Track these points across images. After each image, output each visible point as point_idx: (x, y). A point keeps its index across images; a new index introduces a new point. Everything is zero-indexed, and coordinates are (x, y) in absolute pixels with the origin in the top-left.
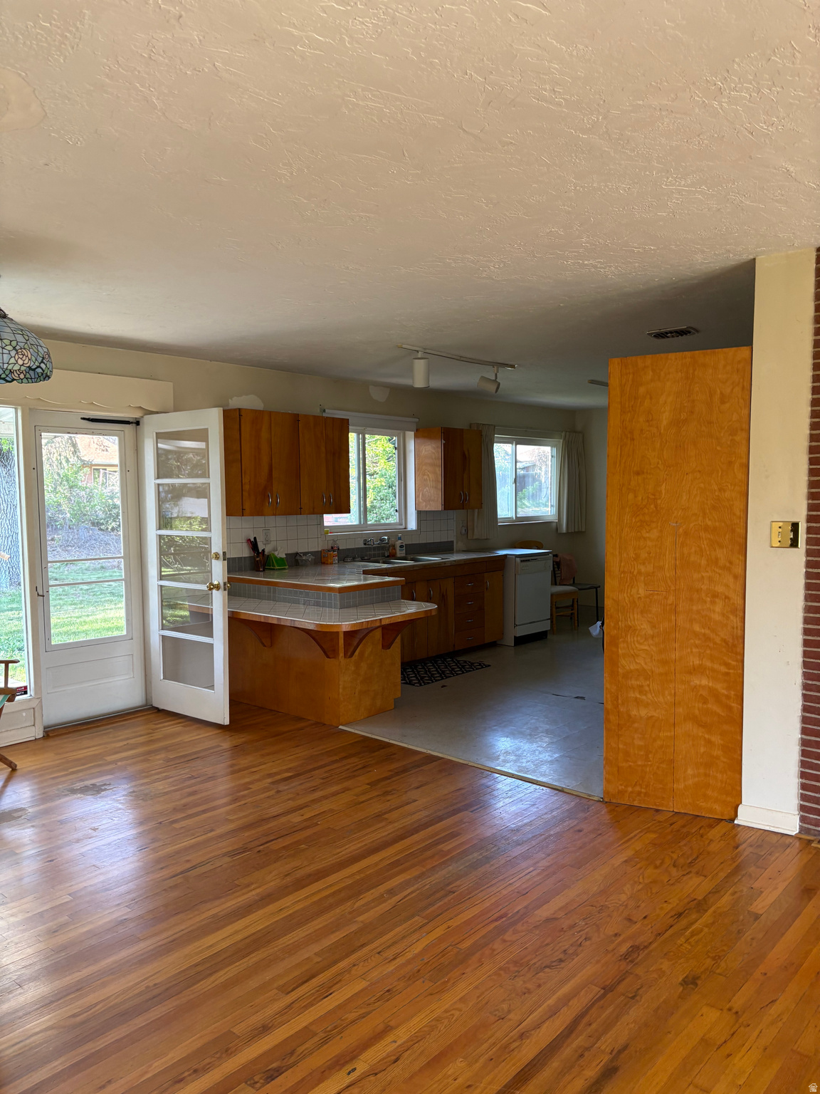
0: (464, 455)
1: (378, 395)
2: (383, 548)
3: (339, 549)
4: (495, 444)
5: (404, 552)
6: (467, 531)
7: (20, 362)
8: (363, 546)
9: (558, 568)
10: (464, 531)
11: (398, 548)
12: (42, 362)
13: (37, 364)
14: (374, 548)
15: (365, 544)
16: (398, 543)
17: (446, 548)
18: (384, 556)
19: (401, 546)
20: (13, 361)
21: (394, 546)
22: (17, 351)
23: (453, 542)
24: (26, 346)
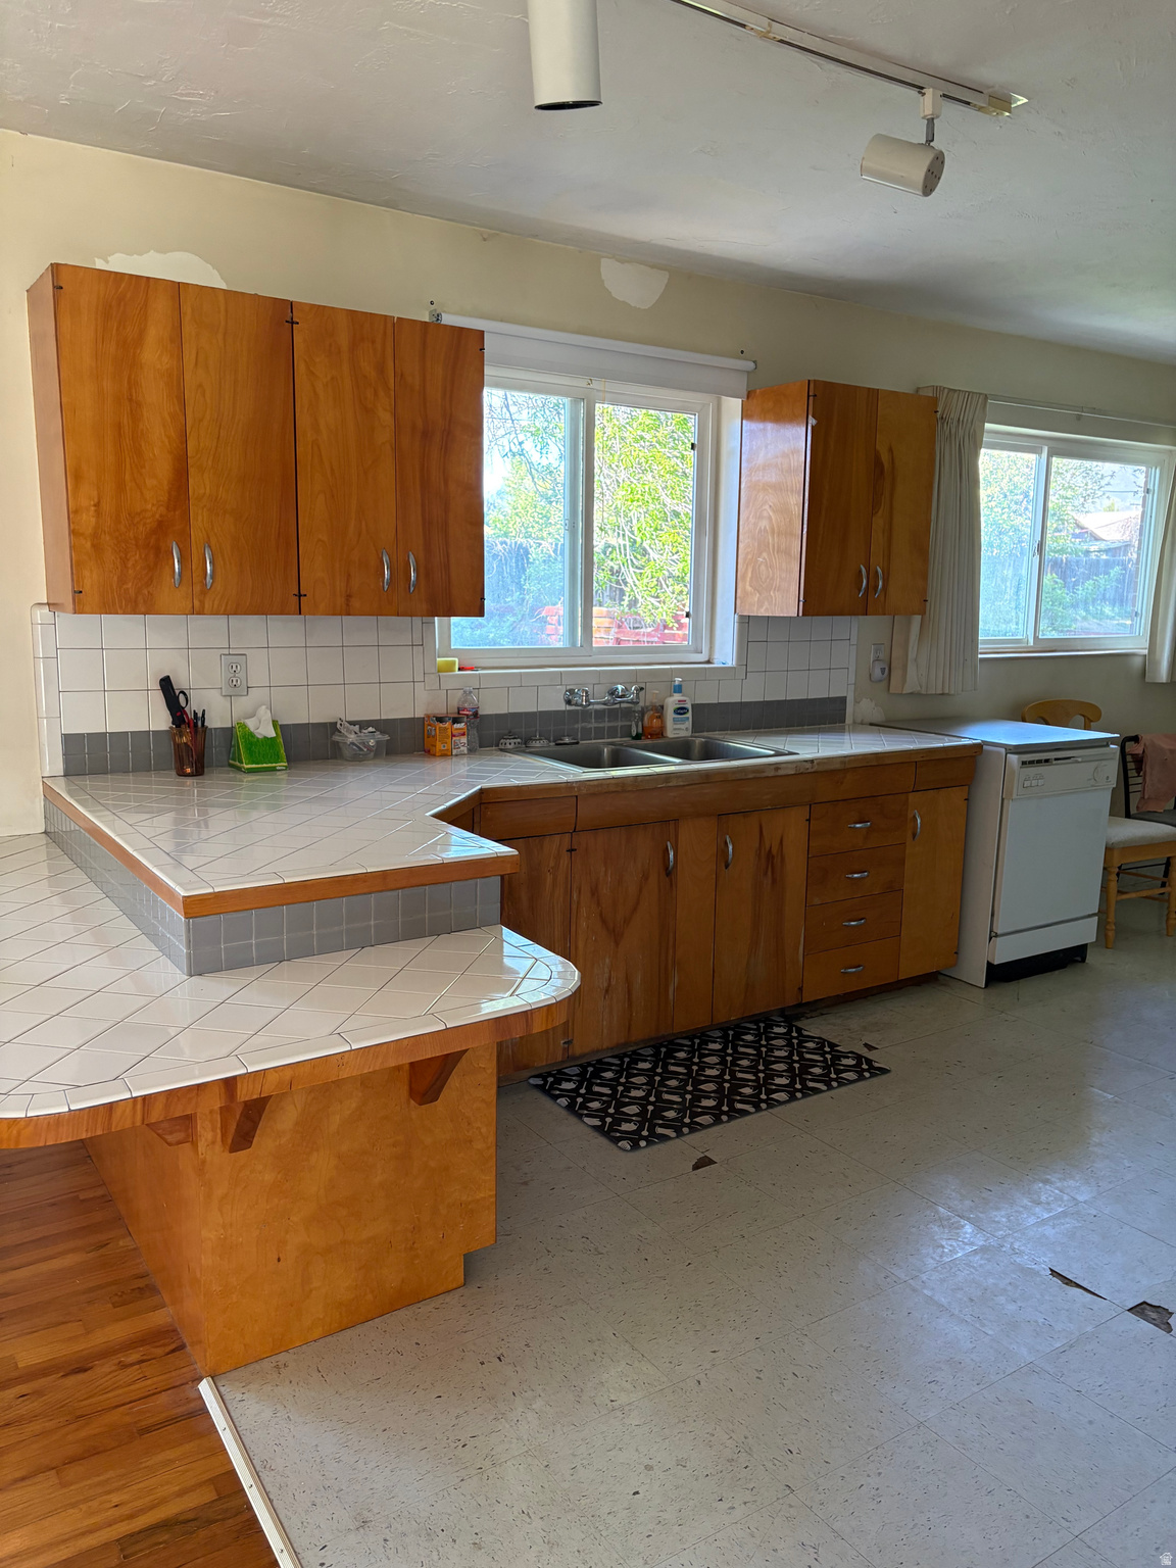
0: (878, 463)
1: (632, 288)
2: (627, 713)
3: (476, 715)
4: (983, 451)
5: (689, 724)
6: (888, 671)
8: (563, 707)
9: (1139, 769)
10: (877, 673)
11: (670, 715)
14: (599, 714)
15: (569, 702)
16: (672, 702)
17: (824, 715)
18: (630, 735)
19: (681, 711)
21: (660, 710)
23: (843, 700)
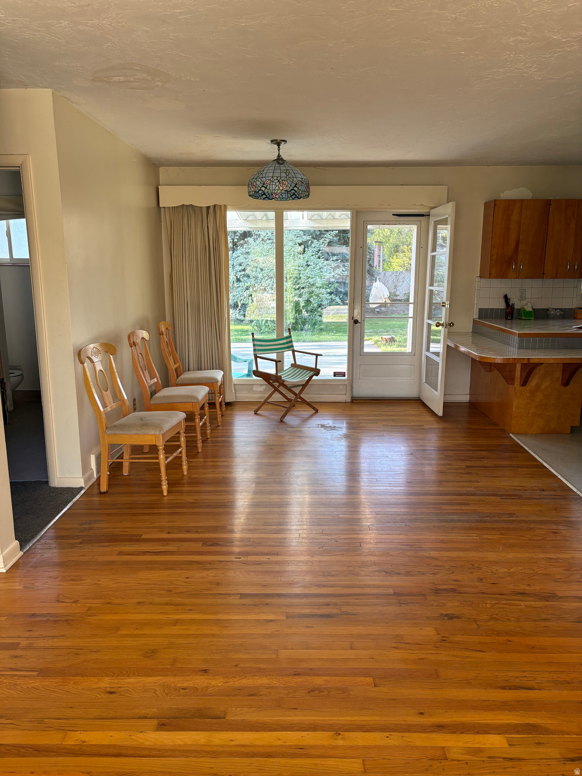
7: (281, 188)
12: (295, 186)
13: (291, 188)
20: (277, 188)
22: (280, 182)
24: (286, 179)
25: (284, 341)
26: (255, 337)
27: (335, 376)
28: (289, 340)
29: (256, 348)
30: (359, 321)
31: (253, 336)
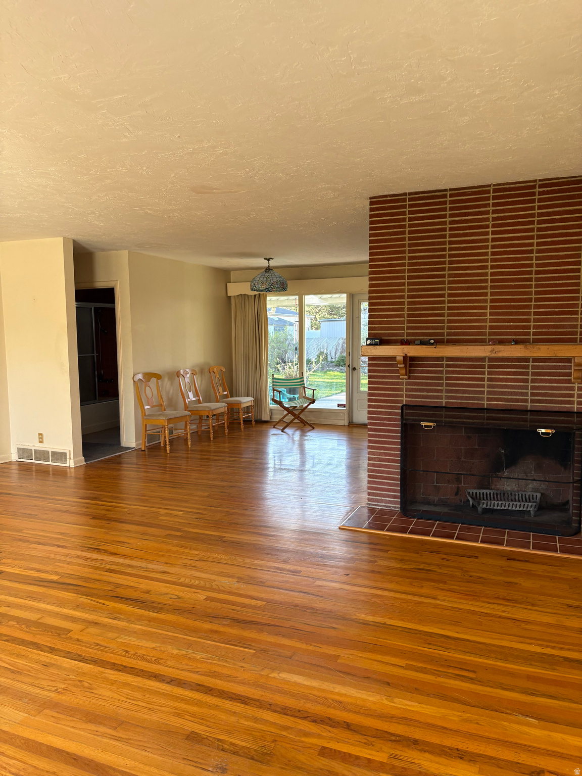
12: (271, 285)
25: (299, 380)
26: (275, 376)
27: (338, 407)
28: (302, 380)
29: (275, 384)
30: (357, 368)
31: (273, 376)
